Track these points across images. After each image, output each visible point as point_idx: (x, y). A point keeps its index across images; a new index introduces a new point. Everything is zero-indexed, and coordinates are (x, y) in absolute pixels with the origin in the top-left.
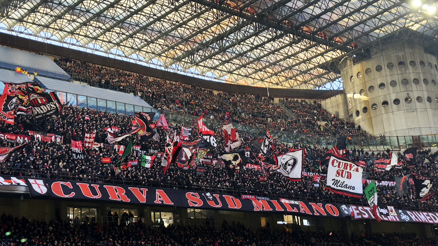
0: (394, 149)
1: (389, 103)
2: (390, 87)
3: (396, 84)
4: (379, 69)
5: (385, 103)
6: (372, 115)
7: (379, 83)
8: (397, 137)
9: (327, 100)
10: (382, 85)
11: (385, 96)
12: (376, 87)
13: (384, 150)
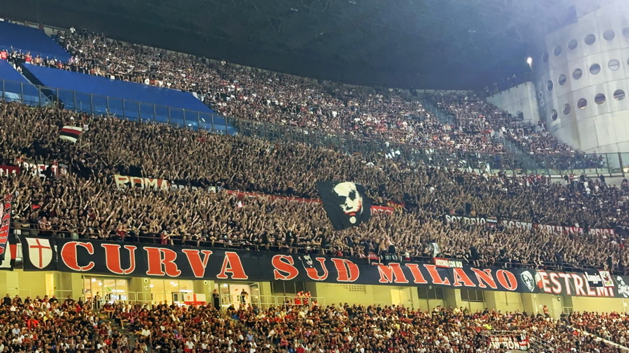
0: (613, 175)
1: (606, 96)
2: (609, 71)
3: (619, 64)
4: (590, 40)
5: (600, 98)
6: (578, 117)
7: (590, 65)
8: (619, 154)
9: (503, 92)
10: (595, 68)
11: (600, 86)
12: (586, 71)
13: (597, 175)
